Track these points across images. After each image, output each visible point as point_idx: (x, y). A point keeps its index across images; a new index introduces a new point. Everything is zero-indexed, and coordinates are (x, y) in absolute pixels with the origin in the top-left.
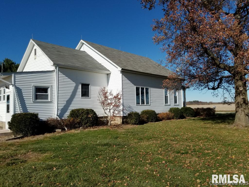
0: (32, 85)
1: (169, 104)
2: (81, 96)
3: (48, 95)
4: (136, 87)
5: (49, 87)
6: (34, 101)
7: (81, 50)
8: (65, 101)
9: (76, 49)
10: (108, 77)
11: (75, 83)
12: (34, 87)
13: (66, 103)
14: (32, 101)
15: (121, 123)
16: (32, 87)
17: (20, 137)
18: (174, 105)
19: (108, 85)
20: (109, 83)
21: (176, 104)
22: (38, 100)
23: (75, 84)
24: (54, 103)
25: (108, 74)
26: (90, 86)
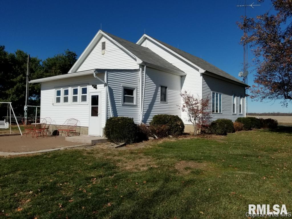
0: (121, 85)
1: (235, 113)
2: (160, 101)
3: (133, 97)
4: (213, 93)
5: (134, 89)
6: (122, 104)
7: (142, 45)
8: (148, 105)
9: (137, 43)
10: (181, 80)
11: (155, 85)
12: (123, 87)
13: (148, 107)
14: (121, 104)
15: (200, 132)
16: (121, 88)
17: (123, 144)
18: (239, 115)
19: (181, 89)
20: (183, 86)
21: (240, 114)
22: (126, 103)
23: (155, 87)
24: (139, 107)
25: (181, 76)
26: (167, 89)
